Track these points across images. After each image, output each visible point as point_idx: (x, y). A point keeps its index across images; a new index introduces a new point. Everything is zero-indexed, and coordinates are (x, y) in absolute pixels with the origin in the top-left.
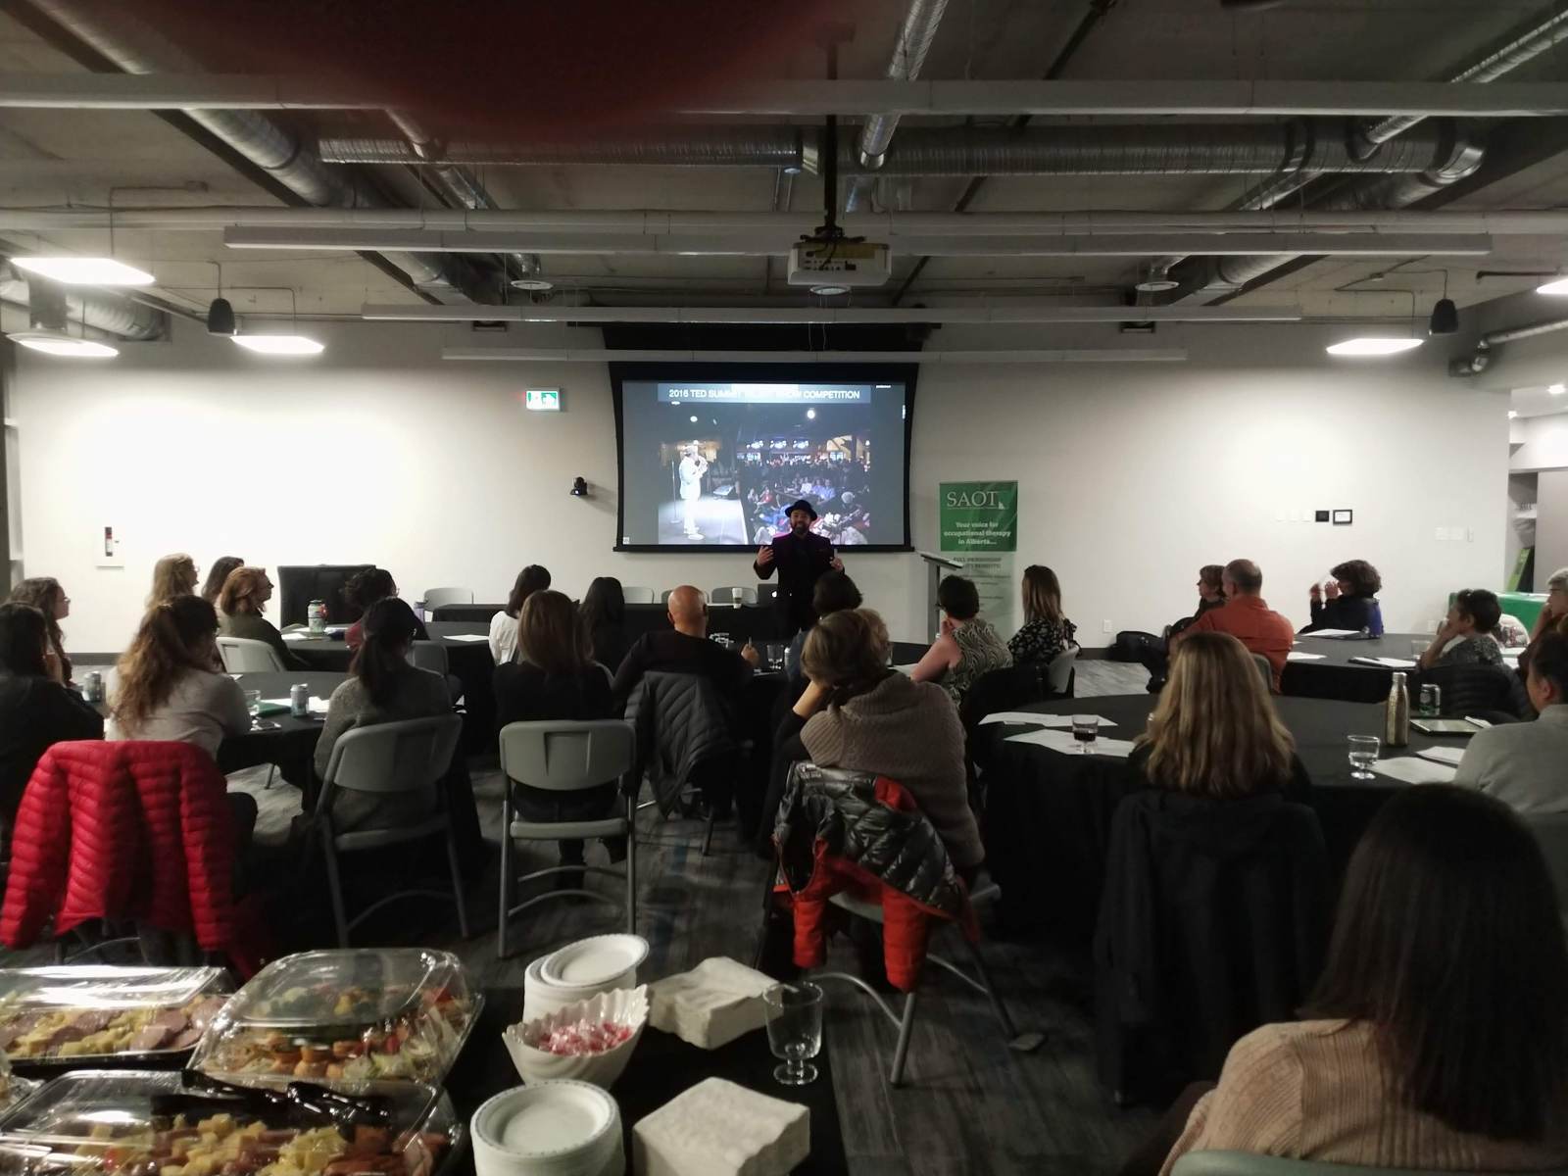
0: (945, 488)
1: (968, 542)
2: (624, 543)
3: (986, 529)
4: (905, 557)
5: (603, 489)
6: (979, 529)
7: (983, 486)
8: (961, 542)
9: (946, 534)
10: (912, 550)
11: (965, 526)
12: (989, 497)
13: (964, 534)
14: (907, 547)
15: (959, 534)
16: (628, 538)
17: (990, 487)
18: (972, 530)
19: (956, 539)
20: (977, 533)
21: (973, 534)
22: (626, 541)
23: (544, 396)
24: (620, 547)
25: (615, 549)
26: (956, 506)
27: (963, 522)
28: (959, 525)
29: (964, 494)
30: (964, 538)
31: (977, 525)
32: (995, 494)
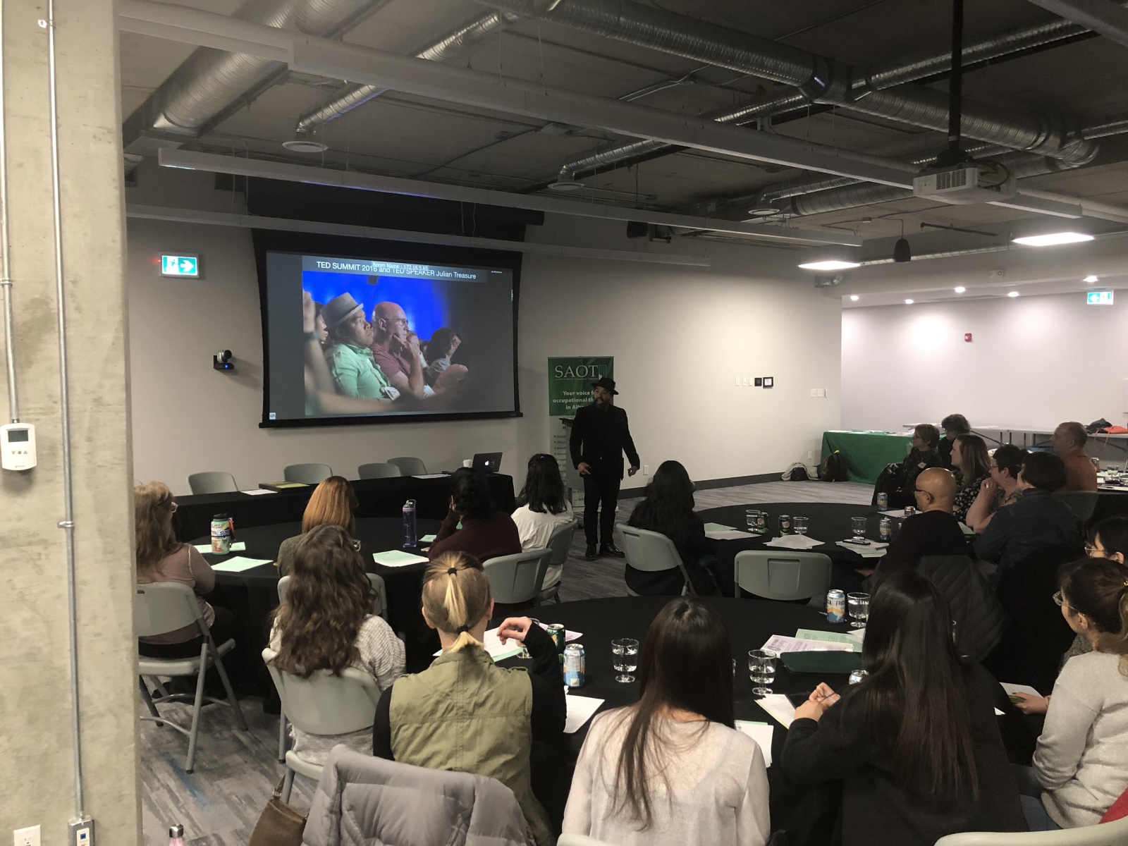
0: (553, 362)
2: (270, 418)
3: (588, 397)
4: (514, 422)
5: (246, 363)
6: (583, 397)
7: (585, 360)
8: (568, 408)
9: (554, 401)
10: (521, 415)
11: (570, 394)
12: (590, 370)
13: (570, 401)
14: (517, 413)
15: (566, 401)
16: (275, 414)
17: (590, 362)
18: (577, 397)
19: (563, 405)
20: (581, 400)
21: (577, 401)
22: (273, 416)
23: (181, 262)
24: (266, 424)
25: (261, 426)
26: (563, 377)
27: (568, 391)
28: (566, 394)
29: (570, 367)
30: (570, 404)
31: (581, 393)
32: (595, 367)
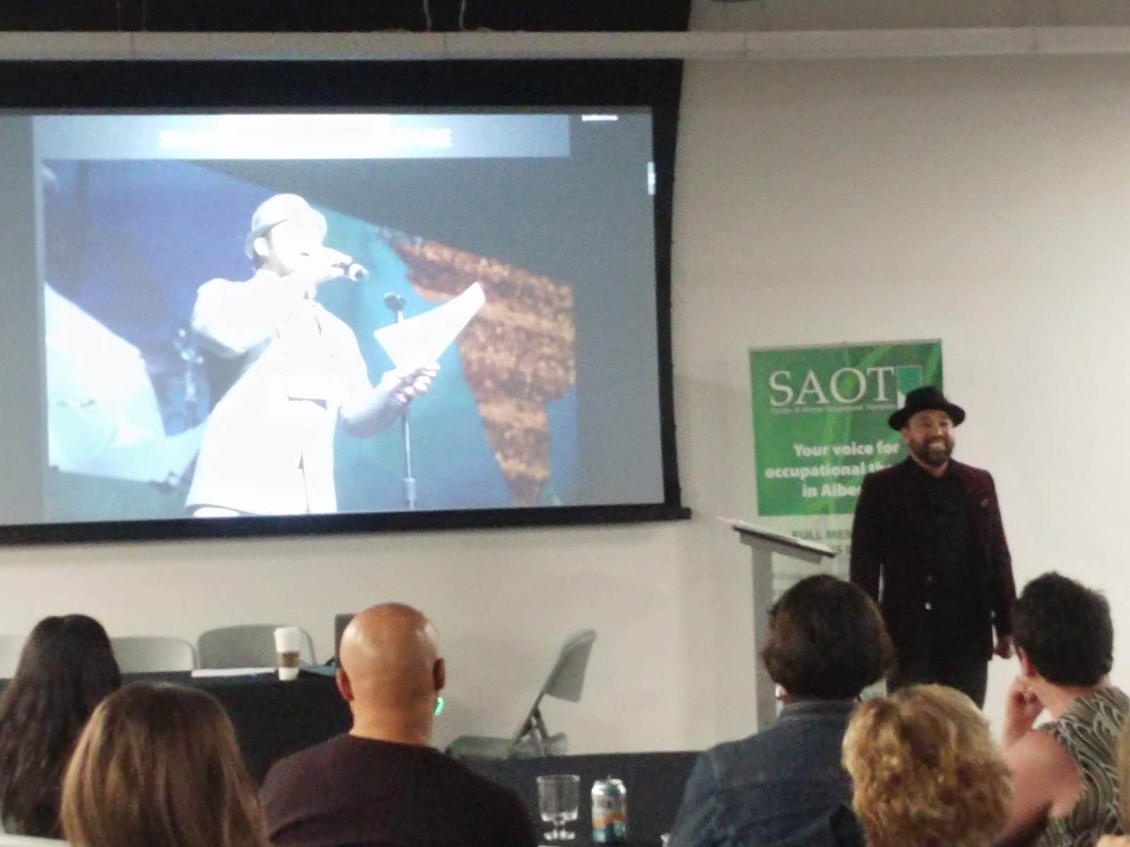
0: (763, 361)
1: (827, 491)
3: (869, 459)
4: (667, 534)
6: (852, 460)
7: (858, 354)
8: (810, 492)
9: (770, 473)
10: (685, 514)
11: (817, 452)
12: (872, 380)
13: (815, 472)
14: (672, 508)
15: (803, 473)
17: (870, 358)
18: (835, 460)
19: (795, 484)
20: (846, 470)
21: (836, 471)
26: (791, 405)
27: (810, 444)
28: (801, 450)
30: (815, 482)
31: (846, 450)
32: (887, 374)
